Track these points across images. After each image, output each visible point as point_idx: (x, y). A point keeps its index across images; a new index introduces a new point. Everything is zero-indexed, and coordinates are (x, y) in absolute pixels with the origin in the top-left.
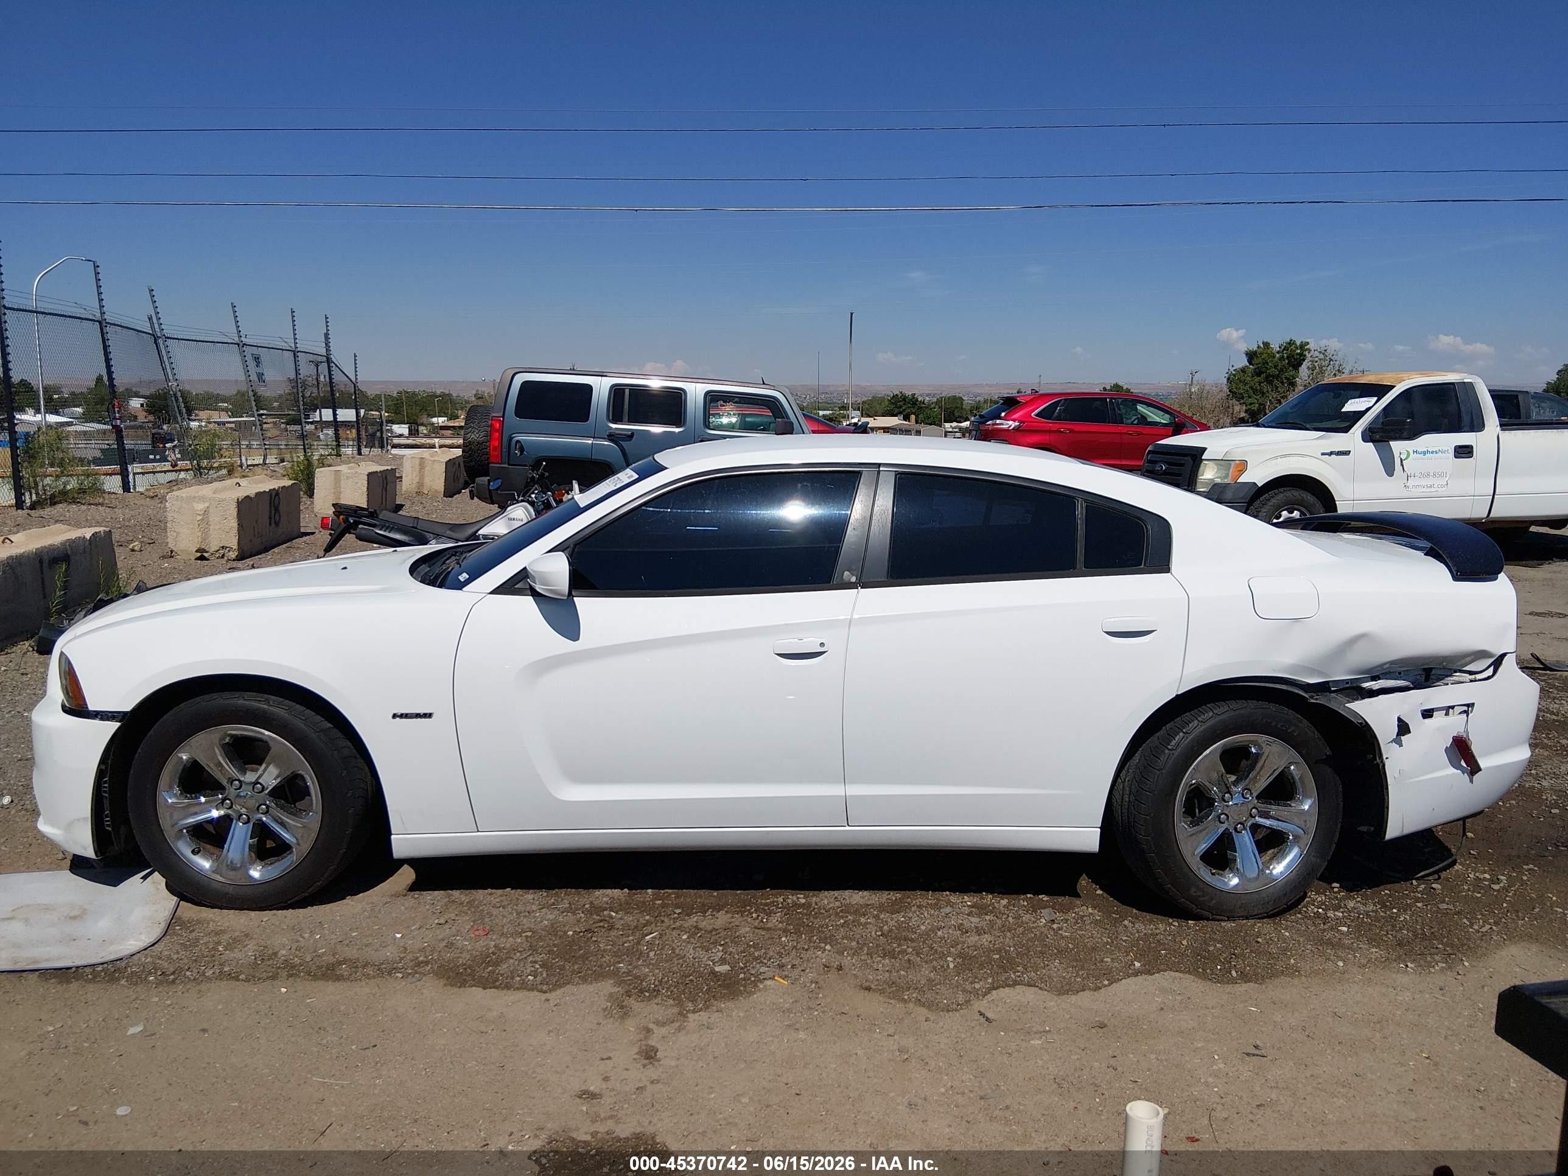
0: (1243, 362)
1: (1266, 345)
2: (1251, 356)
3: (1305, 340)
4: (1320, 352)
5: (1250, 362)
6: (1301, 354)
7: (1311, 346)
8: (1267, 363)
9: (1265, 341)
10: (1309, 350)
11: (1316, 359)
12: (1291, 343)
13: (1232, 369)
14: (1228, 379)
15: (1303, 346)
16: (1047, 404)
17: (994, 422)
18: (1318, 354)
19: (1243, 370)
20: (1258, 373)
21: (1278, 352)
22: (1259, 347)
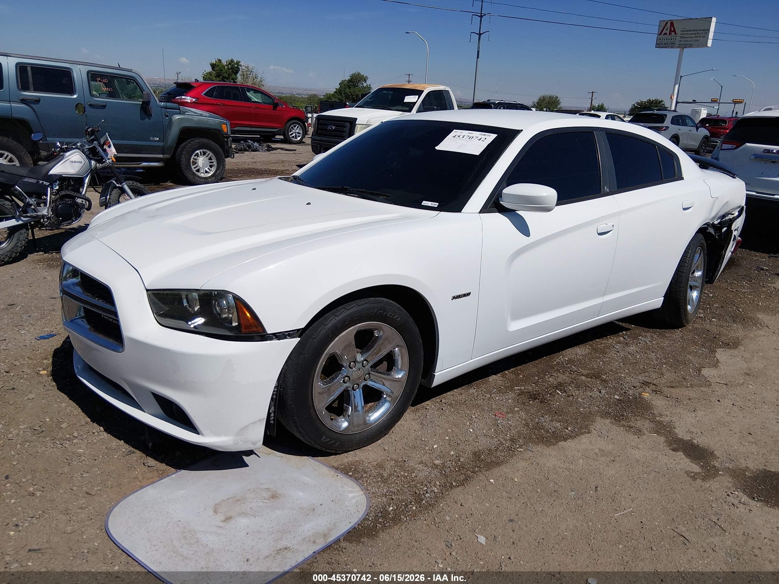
0: (209, 69)
1: (220, 61)
2: (213, 66)
3: (239, 60)
4: (246, 67)
5: (213, 69)
6: (238, 68)
7: (241, 63)
8: (222, 70)
9: (219, 59)
10: (241, 65)
11: (245, 71)
12: (232, 61)
13: (205, 73)
14: (204, 78)
15: (238, 63)
16: (209, 89)
17: (180, 97)
18: (245, 68)
19: (210, 73)
20: (218, 76)
21: (226, 65)
22: (216, 62)
